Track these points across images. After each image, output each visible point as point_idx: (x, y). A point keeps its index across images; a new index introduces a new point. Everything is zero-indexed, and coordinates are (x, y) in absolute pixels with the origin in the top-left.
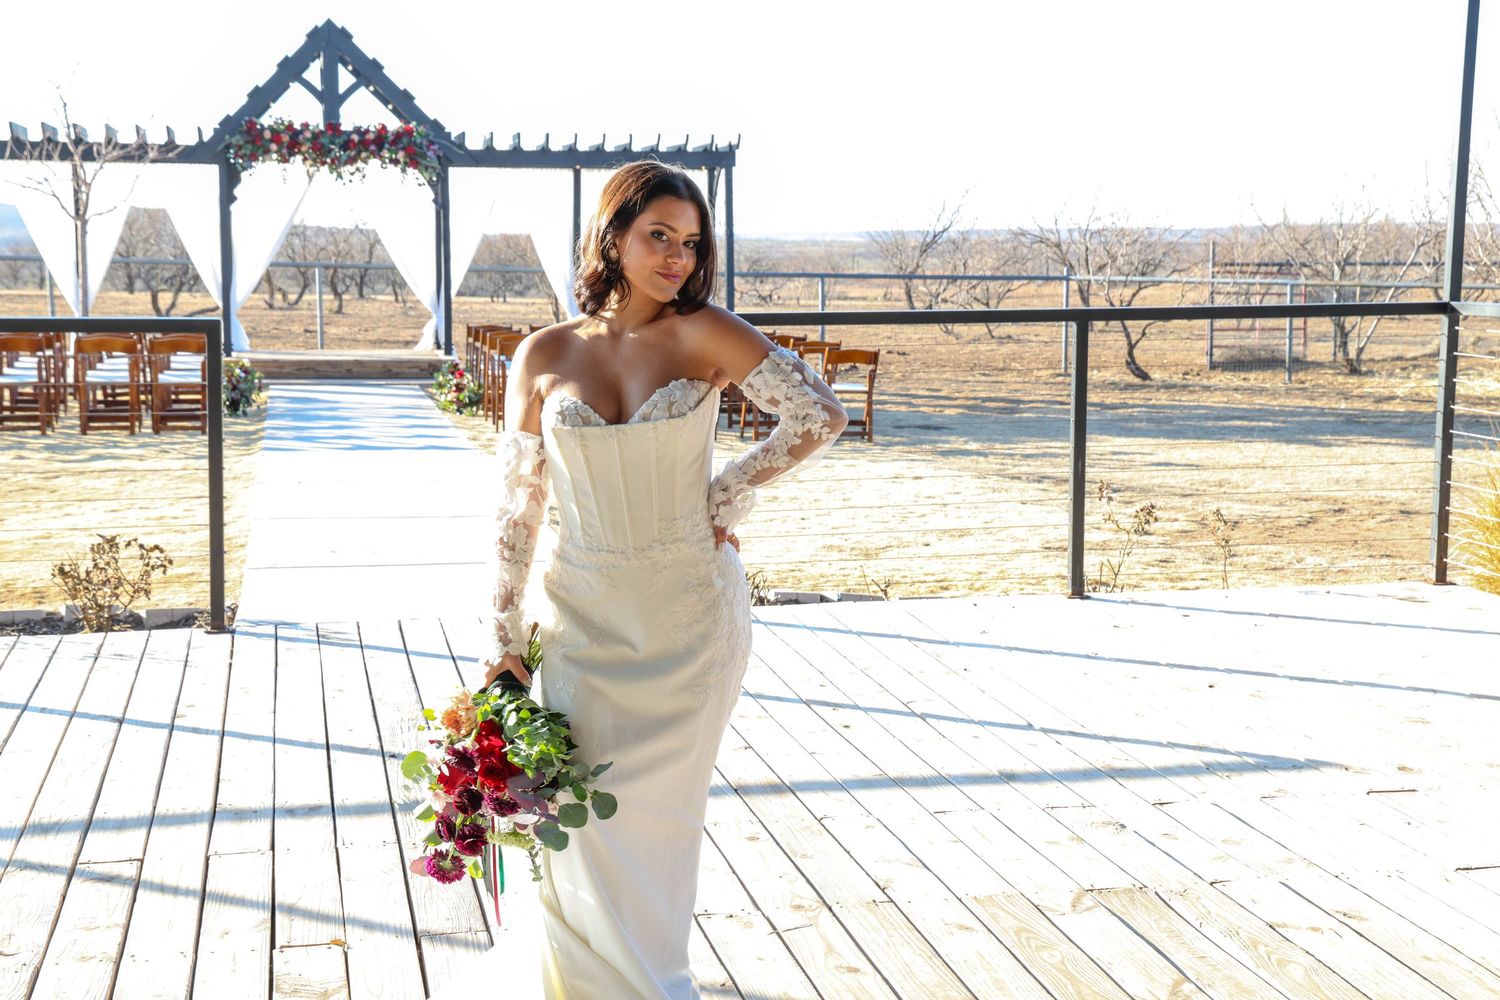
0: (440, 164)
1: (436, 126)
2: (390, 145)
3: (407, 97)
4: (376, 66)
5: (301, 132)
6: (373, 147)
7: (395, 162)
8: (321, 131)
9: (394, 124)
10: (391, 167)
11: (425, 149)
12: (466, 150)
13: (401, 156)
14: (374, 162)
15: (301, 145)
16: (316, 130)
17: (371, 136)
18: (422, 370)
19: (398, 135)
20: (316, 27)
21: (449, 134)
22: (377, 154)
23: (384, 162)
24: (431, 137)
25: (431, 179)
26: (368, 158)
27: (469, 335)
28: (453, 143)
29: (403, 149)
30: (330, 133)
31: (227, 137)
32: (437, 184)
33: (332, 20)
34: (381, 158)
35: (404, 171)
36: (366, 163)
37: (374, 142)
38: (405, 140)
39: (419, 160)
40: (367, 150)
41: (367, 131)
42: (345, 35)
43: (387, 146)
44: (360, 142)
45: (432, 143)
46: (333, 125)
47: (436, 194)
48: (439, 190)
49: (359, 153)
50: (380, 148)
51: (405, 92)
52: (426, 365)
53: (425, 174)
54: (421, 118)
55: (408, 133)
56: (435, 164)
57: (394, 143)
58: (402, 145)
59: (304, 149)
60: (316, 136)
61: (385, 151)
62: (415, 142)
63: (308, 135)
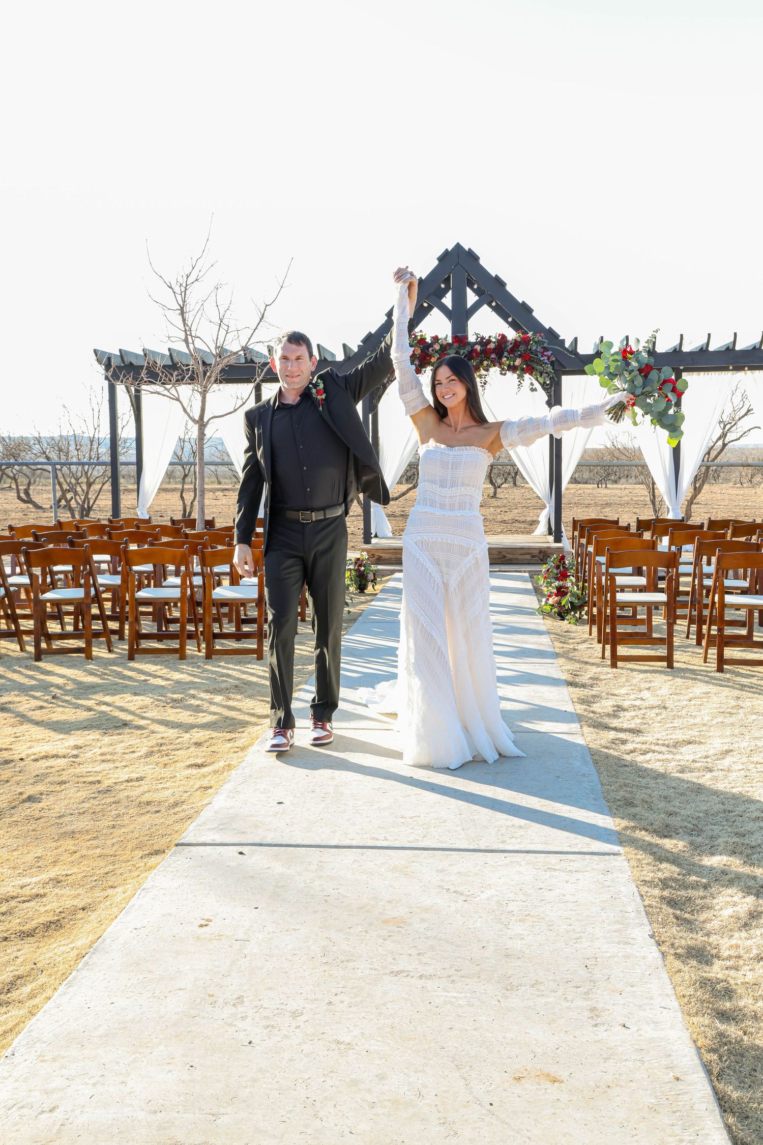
0: (553, 369)
1: (551, 334)
2: (509, 353)
3: (526, 309)
4: (499, 283)
5: (431, 345)
6: (493, 356)
7: (513, 368)
8: (449, 344)
9: (511, 335)
10: (509, 374)
11: (540, 355)
12: (576, 354)
13: (518, 362)
14: (495, 371)
15: (431, 356)
16: (445, 343)
17: (492, 346)
18: (533, 557)
19: (516, 344)
20: (447, 250)
21: (563, 341)
22: (497, 362)
23: (503, 369)
24: (546, 345)
25: (545, 383)
26: (488, 366)
27: (574, 529)
28: (567, 350)
29: (520, 356)
30: (456, 345)
31: (369, 353)
32: (550, 388)
33: (462, 244)
34: (500, 364)
35: (520, 377)
36: (487, 370)
37: (494, 351)
38: (522, 348)
39: (535, 365)
40: (488, 358)
41: (489, 341)
42: (472, 257)
43: (506, 354)
44: (482, 351)
45: (546, 349)
46: (460, 337)
47: (549, 396)
48: (552, 393)
49: (481, 363)
50: (500, 357)
51: (524, 304)
52: (538, 551)
53: (539, 379)
54: (537, 326)
55: (526, 341)
56: (549, 369)
57: (512, 351)
58: (519, 353)
59: (433, 360)
60: (444, 348)
61: (504, 359)
62: (530, 349)
63: (437, 347)
